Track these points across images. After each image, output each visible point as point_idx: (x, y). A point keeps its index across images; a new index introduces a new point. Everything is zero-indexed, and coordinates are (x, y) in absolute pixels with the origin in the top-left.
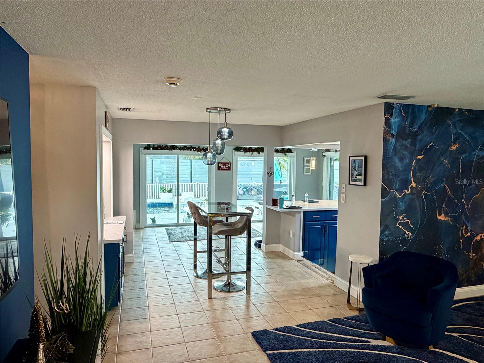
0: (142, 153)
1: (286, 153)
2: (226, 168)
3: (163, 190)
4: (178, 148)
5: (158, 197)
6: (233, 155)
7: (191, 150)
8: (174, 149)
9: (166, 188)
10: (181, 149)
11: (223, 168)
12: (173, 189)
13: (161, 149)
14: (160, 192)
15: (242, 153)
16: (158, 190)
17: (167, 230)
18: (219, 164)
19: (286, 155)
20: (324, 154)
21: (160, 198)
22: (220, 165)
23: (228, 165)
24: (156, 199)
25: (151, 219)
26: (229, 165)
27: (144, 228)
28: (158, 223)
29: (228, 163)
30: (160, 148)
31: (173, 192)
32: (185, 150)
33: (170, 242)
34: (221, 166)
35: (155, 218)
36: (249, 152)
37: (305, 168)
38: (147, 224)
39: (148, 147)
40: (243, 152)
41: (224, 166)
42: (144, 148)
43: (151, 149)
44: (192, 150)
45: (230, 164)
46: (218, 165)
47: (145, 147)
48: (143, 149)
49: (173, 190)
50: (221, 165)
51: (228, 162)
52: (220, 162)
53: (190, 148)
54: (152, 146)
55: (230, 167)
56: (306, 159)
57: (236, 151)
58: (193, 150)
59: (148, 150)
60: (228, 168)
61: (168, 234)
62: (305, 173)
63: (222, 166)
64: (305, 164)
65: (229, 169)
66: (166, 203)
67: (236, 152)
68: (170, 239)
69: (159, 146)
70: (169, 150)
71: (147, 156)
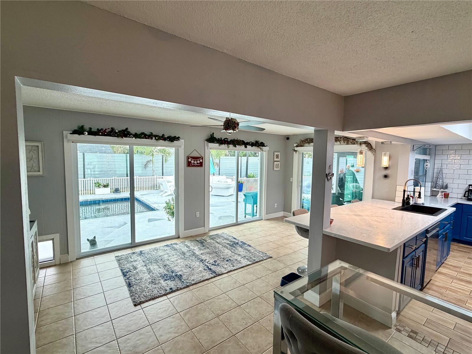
0: (68, 141)
1: (261, 147)
2: (197, 163)
3: (98, 185)
4: (131, 134)
6: (206, 147)
7: (152, 139)
8: (126, 136)
9: (102, 183)
10: (136, 136)
11: (194, 164)
12: (110, 184)
13: (104, 135)
14: (95, 188)
15: (216, 145)
16: (93, 187)
17: (119, 260)
18: (189, 158)
19: (261, 149)
20: (296, 149)
21: (95, 194)
22: (190, 160)
23: (199, 160)
24: (89, 195)
25: (88, 240)
26: (201, 161)
27: (77, 259)
29: (200, 158)
30: (102, 133)
31: (110, 187)
32: (143, 138)
33: (135, 305)
34: (191, 161)
35: (95, 237)
36: (225, 145)
37: (276, 163)
38: (82, 251)
39: (79, 131)
40: (218, 144)
41: (194, 161)
42: (71, 132)
43: (87, 133)
44: (154, 138)
45: (202, 159)
46: (188, 160)
47: (73, 130)
48: (70, 133)
49: (110, 185)
50: (192, 160)
51: (199, 156)
52: (190, 156)
53: (150, 136)
54: (88, 130)
55: (202, 162)
56: (276, 153)
57: (209, 143)
58: (155, 139)
59: (79, 135)
60: (199, 163)
61: (124, 275)
62: (275, 169)
63: (193, 162)
64: (276, 159)
65: (201, 165)
66: (103, 199)
67: (209, 144)
68: (132, 294)
69: (100, 130)
70: (118, 136)
71: (79, 145)
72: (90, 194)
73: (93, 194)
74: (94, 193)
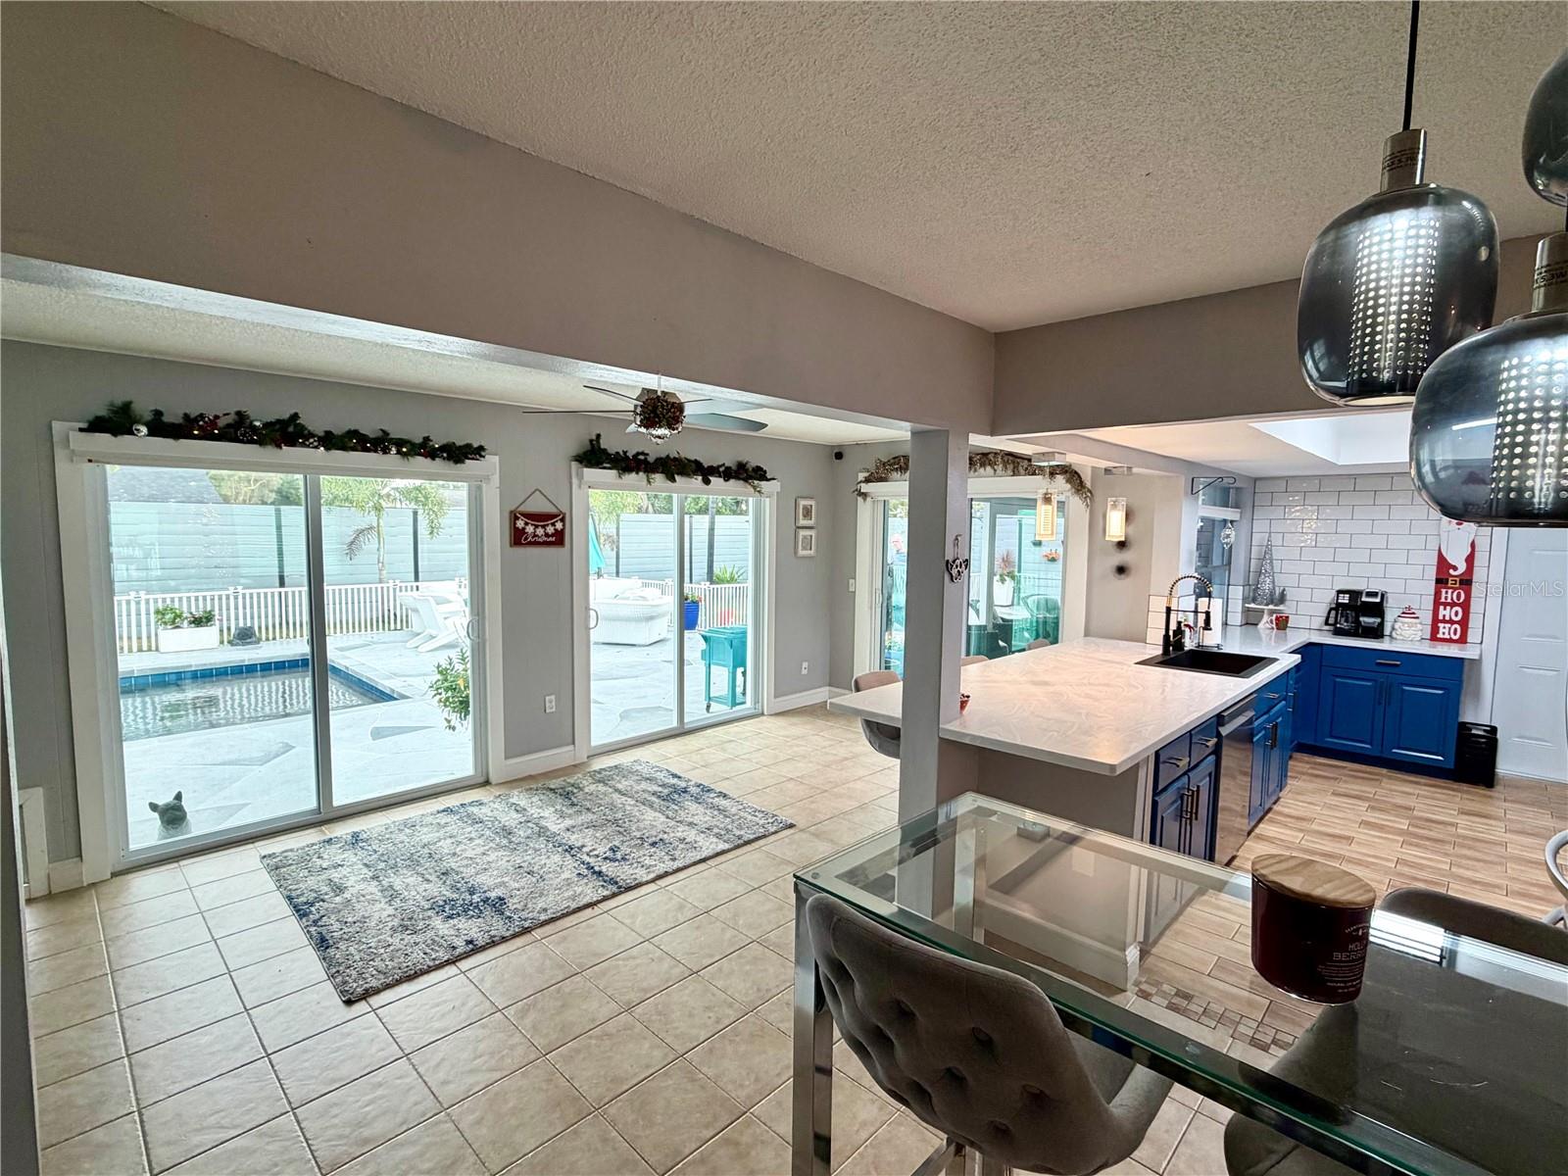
0: (73, 456)
1: (756, 482)
2: (547, 535)
3: (172, 619)
4: (312, 435)
5: (145, 648)
6: (575, 481)
7: (386, 451)
8: (292, 443)
9: (185, 609)
10: (330, 441)
11: (535, 536)
12: (216, 612)
13: (207, 435)
14: (156, 629)
15: (610, 475)
16: (148, 625)
17: (276, 867)
18: (517, 518)
19: (755, 487)
20: (865, 488)
21: (157, 650)
22: (520, 524)
23: (553, 524)
24: (136, 656)
25: (154, 807)
26: (559, 526)
27: (114, 875)
28: (200, 824)
29: (556, 516)
30: (200, 428)
31: (217, 622)
32: (354, 449)
33: (349, 1003)
34: (524, 529)
35: (179, 797)
36: (637, 473)
37: (802, 533)
38: (133, 847)
39: (116, 422)
40: (614, 472)
41: (536, 527)
42: (84, 425)
43: (144, 430)
44: (394, 450)
45: (563, 520)
46: (515, 524)
47: (91, 417)
48: (81, 430)
49: (217, 617)
50: (526, 524)
51: (552, 510)
52: (522, 509)
53: (380, 443)
54: (148, 417)
55: (563, 530)
56: (803, 503)
57: (587, 466)
58: (399, 452)
59: (115, 434)
60: (552, 535)
61: (301, 912)
62: (801, 552)
63: (530, 529)
64: (802, 522)
65: (559, 539)
66: (193, 669)
67: (587, 471)
68: (334, 970)
69: (196, 420)
70: (261, 442)
71: (113, 471)
72: (140, 650)
73: (150, 650)
74: (154, 648)
